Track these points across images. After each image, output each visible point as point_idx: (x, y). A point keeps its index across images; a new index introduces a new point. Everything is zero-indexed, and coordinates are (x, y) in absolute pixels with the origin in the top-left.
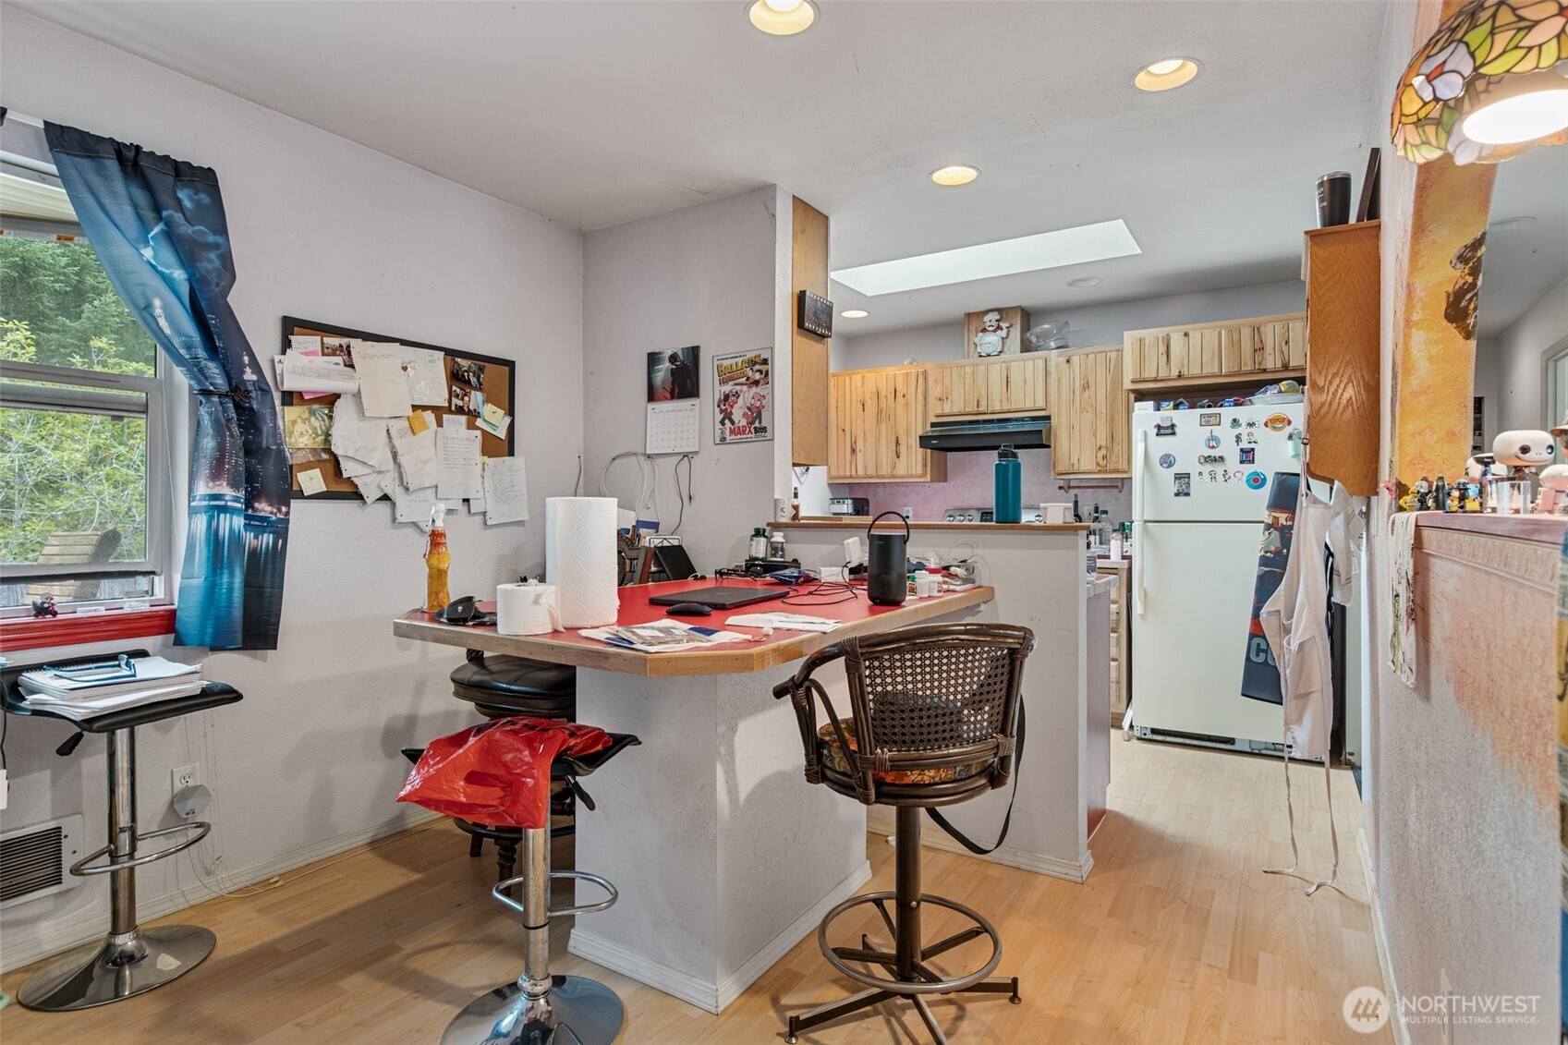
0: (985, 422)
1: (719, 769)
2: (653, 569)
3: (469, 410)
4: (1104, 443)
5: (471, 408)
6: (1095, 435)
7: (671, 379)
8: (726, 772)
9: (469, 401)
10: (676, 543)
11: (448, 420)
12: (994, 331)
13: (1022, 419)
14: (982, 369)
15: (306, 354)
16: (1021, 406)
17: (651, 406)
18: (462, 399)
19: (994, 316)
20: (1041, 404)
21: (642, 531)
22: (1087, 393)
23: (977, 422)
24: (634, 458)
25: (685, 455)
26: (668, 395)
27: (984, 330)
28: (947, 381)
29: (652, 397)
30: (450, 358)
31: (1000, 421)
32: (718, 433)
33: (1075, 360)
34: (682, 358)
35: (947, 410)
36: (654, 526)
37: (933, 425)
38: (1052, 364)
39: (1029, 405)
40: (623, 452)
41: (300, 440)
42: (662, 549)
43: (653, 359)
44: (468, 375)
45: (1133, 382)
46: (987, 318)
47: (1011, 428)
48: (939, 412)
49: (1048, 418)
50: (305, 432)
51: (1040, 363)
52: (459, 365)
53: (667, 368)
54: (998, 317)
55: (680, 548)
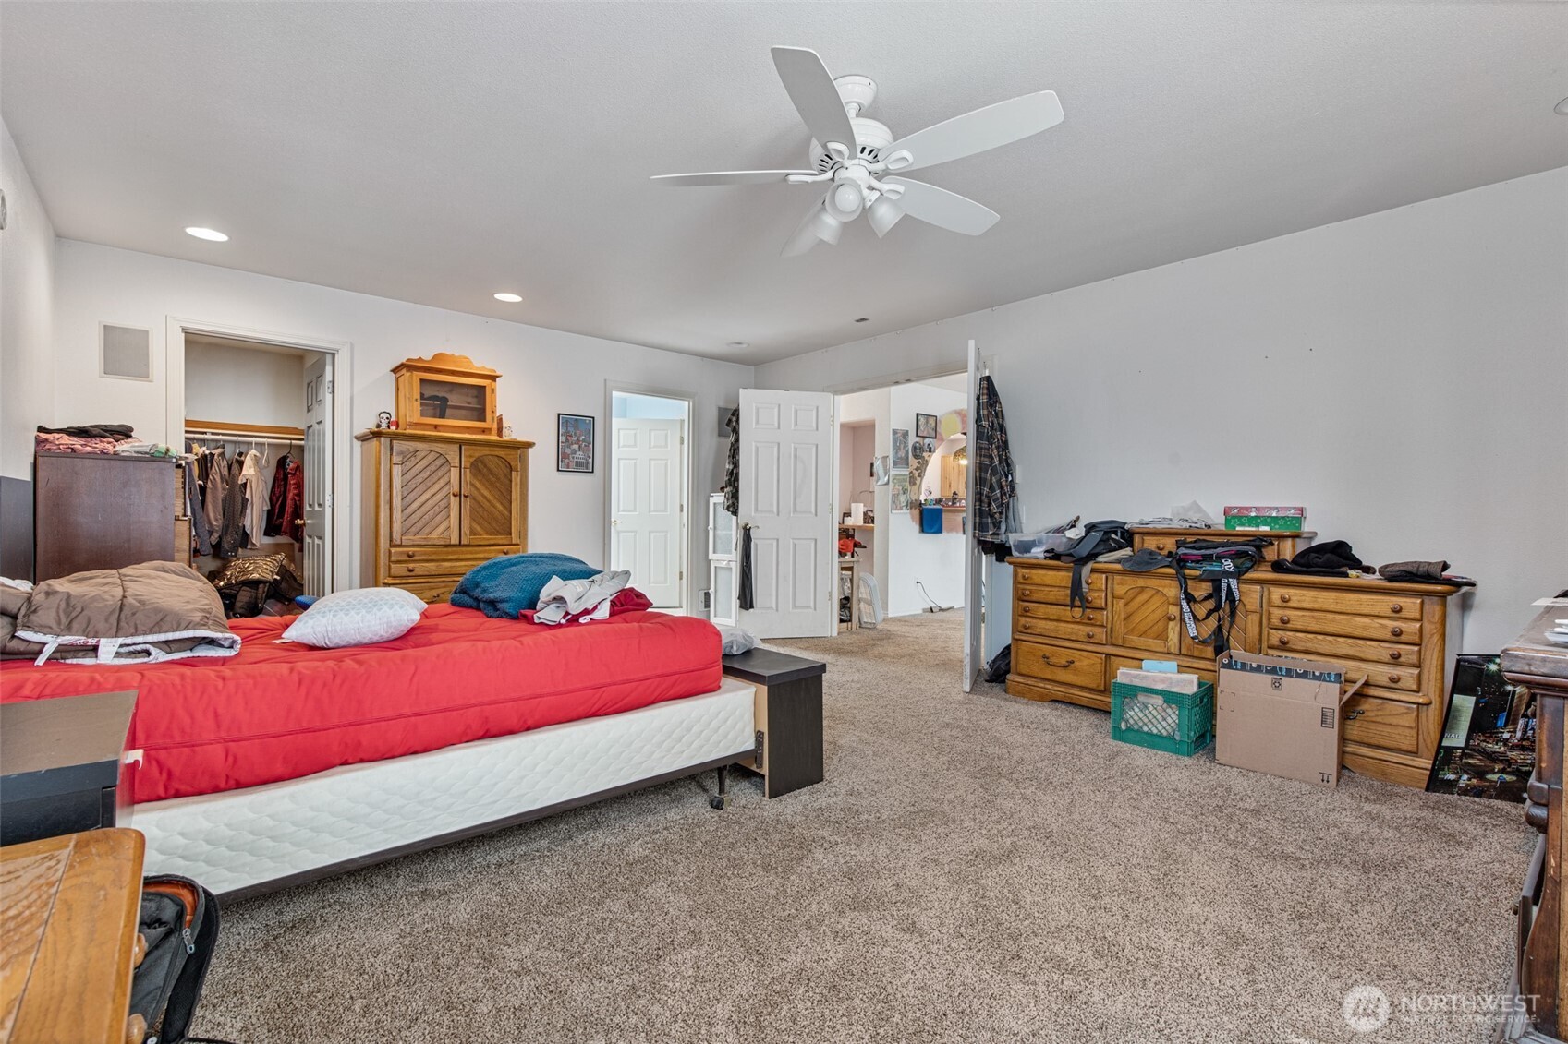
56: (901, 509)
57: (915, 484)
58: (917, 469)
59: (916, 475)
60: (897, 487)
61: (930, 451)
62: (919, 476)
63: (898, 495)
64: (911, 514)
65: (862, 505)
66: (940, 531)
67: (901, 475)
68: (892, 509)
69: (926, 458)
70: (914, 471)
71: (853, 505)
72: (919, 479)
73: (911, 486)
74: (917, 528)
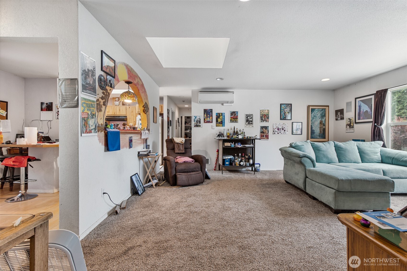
0: (116, 116)
1: (54, 162)
2: (42, 140)
4: (135, 121)
6: (134, 119)
7: (46, 107)
8: (56, 163)
10: (47, 136)
12: (118, 101)
13: (122, 116)
14: (115, 107)
16: (122, 114)
17: (41, 112)
19: (117, 99)
20: (125, 114)
21: (39, 133)
22: (132, 113)
23: (114, 116)
24: (38, 121)
25: (49, 121)
26: (46, 110)
27: (116, 101)
28: (109, 109)
29: (42, 110)
31: (118, 116)
32: (57, 117)
33: (131, 108)
34: (49, 104)
35: (109, 114)
36: (43, 133)
37: (107, 116)
38: (127, 108)
39: (123, 114)
40: (35, 119)
42: (44, 137)
43: (42, 104)
45: (138, 112)
46: (116, 99)
47: (120, 118)
48: (108, 114)
49: (126, 116)
51: (125, 108)
53: (45, 106)
54: (118, 99)
55: (48, 137)
56: (90, 132)
57: (101, 110)
58: (102, 98)
59: (102, 103)
60: (86, 111)
61: (111, 87)
62: (104, 104)
63: (88, 118)
64: (98, 136)
65: (36, 128)
66: (119, 149)
67: (90, 101)
68: (82, 132)
69: (109, 91)
70: (100, 100)
71: (25, 128)
72: (104, 107)
73: (98, 112)
74: (103, 147)
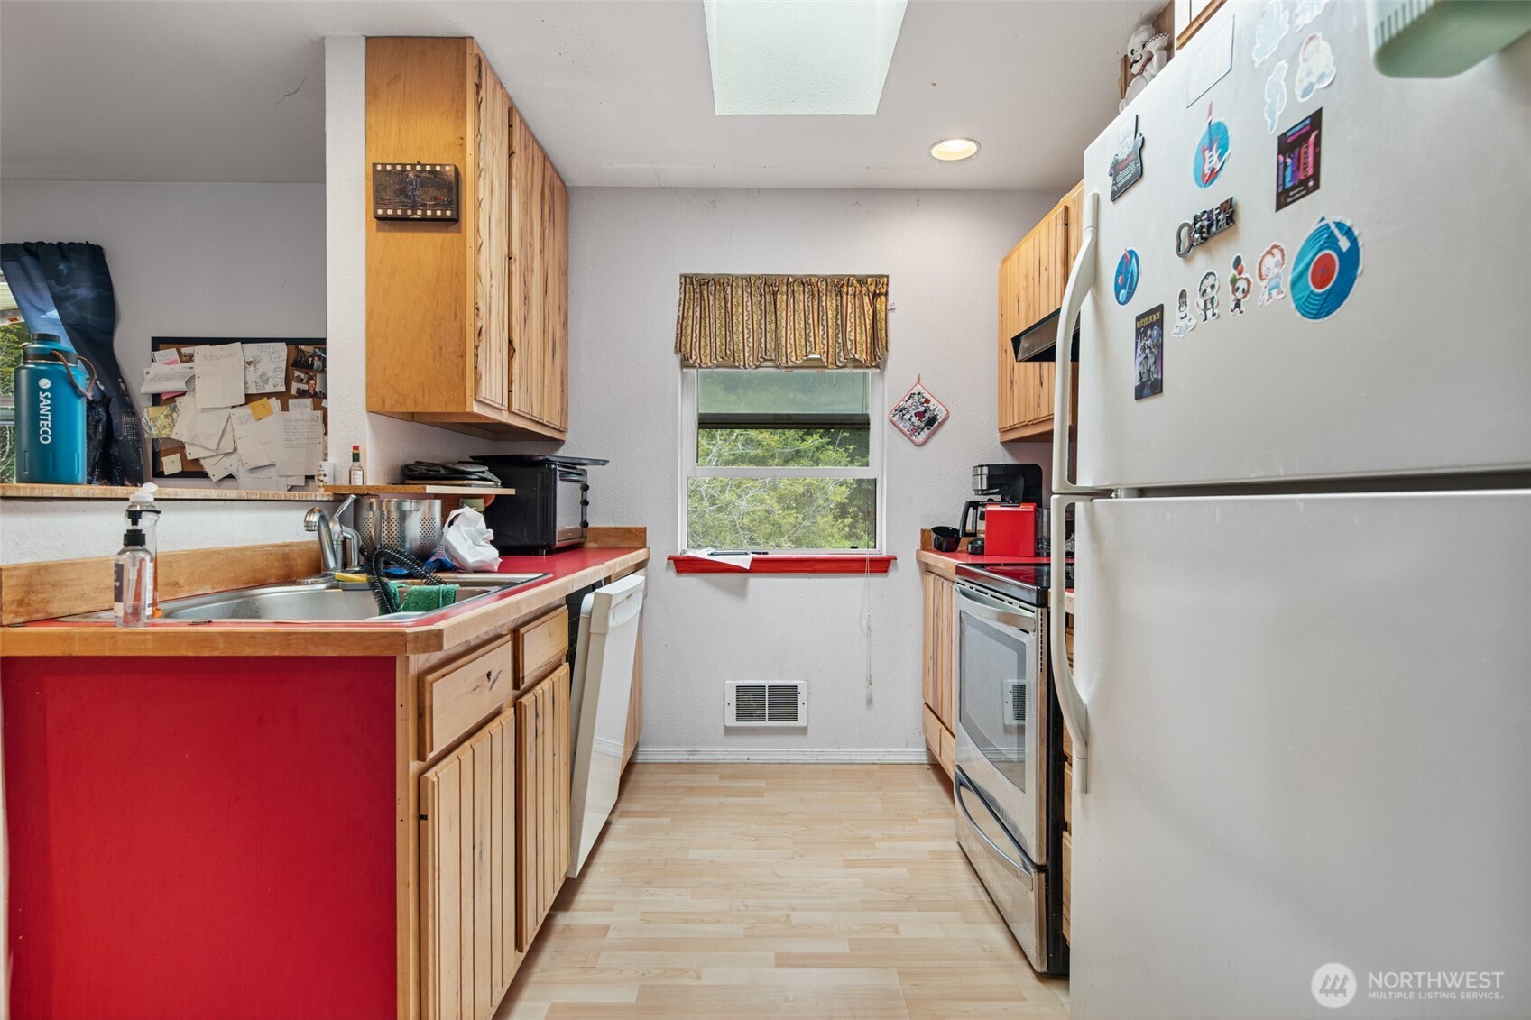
3: (315, 393)
5: (317, 390)
9: (315, 384)
11: (294, 404)
15: (169, 364)
18: (308, 383)
30: (293, 346)
41: (164, 432)
44: (312, 361)
50: (167, 426)
52: (303, 352)
